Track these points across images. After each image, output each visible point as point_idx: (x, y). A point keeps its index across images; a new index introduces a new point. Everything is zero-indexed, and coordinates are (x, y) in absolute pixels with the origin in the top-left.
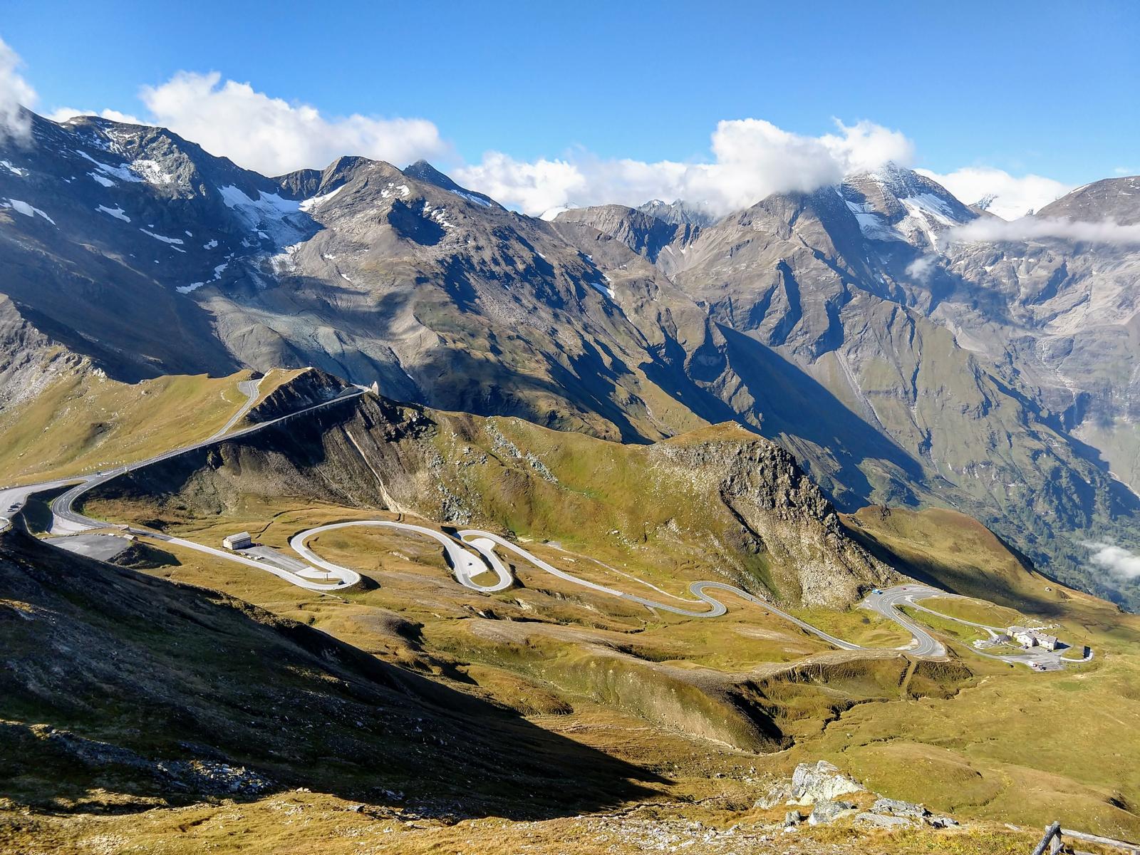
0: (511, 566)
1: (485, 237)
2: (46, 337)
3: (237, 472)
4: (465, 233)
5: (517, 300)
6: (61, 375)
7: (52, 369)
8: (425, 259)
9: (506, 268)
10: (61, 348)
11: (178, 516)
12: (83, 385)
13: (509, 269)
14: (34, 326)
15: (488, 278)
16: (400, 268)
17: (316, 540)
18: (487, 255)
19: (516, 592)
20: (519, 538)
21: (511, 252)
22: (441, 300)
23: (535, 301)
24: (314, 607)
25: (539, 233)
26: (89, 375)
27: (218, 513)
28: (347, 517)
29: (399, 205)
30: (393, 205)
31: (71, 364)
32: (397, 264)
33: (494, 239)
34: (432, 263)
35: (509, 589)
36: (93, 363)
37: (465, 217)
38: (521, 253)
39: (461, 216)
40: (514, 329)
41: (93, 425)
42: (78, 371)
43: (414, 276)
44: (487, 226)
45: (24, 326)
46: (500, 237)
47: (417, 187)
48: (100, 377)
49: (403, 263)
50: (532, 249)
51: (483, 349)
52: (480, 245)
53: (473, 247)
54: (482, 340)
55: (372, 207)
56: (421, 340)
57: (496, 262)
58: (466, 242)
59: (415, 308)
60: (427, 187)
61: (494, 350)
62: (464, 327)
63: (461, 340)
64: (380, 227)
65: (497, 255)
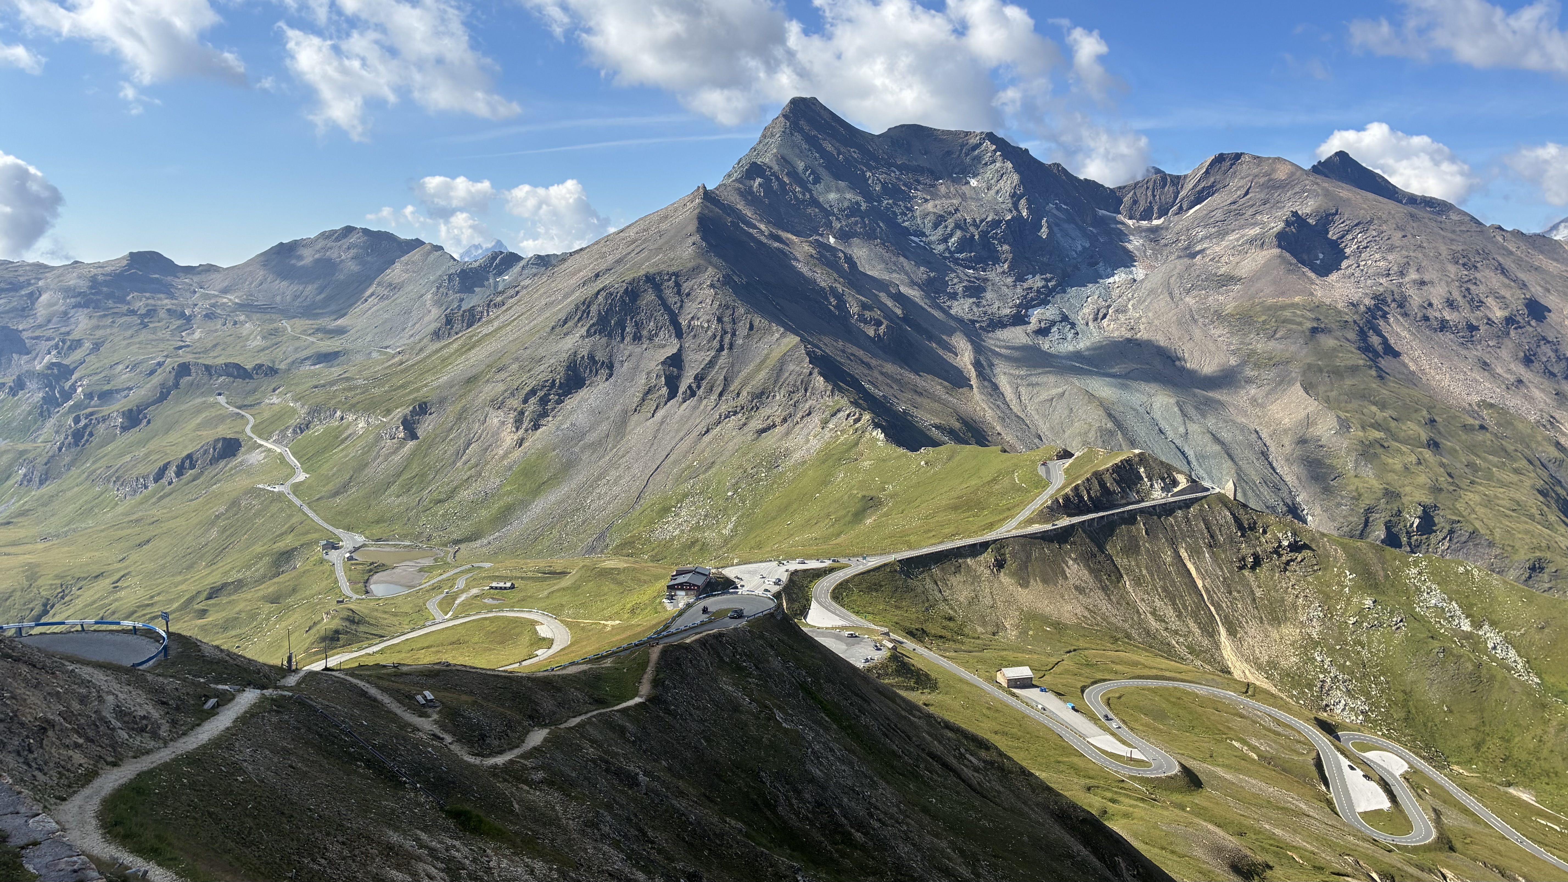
0: (1435, 810)
1: (1437, 266)
2: (830, 388)
3: (1025, 584)
4: (1403, 261)
5: (1485, 366)
6: (839, 433)
7: (831, 426)
8: (1328, 301)
9: (1466, 314)
10: (844, 401)
11: (944, 628)
12: (861, 447)
13: (1474, 316)
14: (821, 374)
15: (1436, 331)
16: (1287, 314)
17: (1120, 698)
18: (1437, 294)
19: (1442, 856)
20: (1455, 767)
21: (1481, 290)
22: (1350, 363)
23: (1521, 370)
24: (1109, 795)
25: (1541, 260)
26: (867, 435)
27: (994, 634)
28: (1168, 674)
29: (1295, 221)
30: (1288, 221)
31: (851, 420)
32: (1283, 308)
33: (1452, 269)
34: (1340, 306)
35: (1427, 848)
36: (873, 421)
37: (1404, 237)
38: (1503, 292)
39: (1400, 234)
40: (1475, 413)
41: (864, 497)
42: (856, 430)
43: (1309, 325)
44: (1444, 248)
45: (811, 374)
46: (1464, 265)
47: (1327, 194)
48: (878, 440)
49: (1293, 305)
50: (1524, 285)
51: (1413, 442)
52: (1427, 278)
53: (1414, 282)
54: (1413, 428)
55: (1255, 224)
56: (1308, 422)
57: (1451, 304)
58: (1402, 274)
59: (1304, 373)
60: (1345, 192)
61: (1434, 445)
62: (1383, 406)
63: (1377, 426)
64: (1265, 253)
65: (1456, 295)
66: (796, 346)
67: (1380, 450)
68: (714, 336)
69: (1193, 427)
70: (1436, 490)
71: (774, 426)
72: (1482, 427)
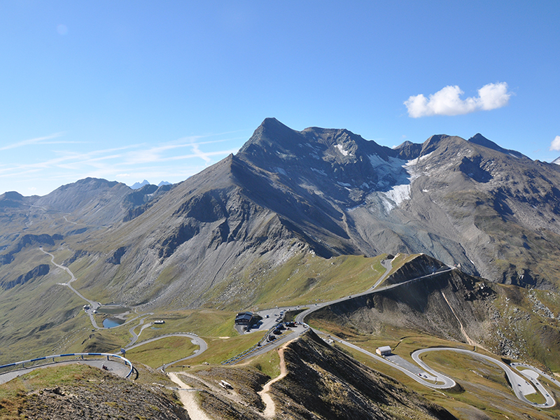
0: (552, 392)
1: (519, 176)
2: (290, 234)
3: (381, 311)
4: (507, 175)
5: (540, 214)
6: (295, 252)
7: (292, 250)
8: (481, 191)
9: (532, 194)
10: (296, 239)
11: (351, 332)
12: (305, 258)
13: (534, 195)
14: (286, 228)
15: (521, 201)
16: (466, 196)
17: (426, 356)
18: (520, 187)
20: (554, 374)
21: (536, 185)
22: (492, 215)
23: (553, 215)
25: (555, 173)
26: (307, 253)
27: (371, 333)
28: (443, 345)
29: (465, 160)
30: (463, 160)
31: (300, 247)
32: (465, 194)
33: (525, 177)
34: (486, 193)
36: (309, 247)
37: (506, 165)
38: (543, 185)
39: (504, 164)
40: (539, 232)
41: (308, 279)
42: (303, 251)
43: (475, 200)
44: (520, 169)
45: (282, 228)
46: (529, 176)
47: (476, 150)
48: (312, 255)
49: (468, 193)
50: (550, 183)
51: (518, 245)
52: (516, 181)
53: (512, 183)
54: (518, 239)
55: (450, 162)
56: (479, 238)
57: (526, 191)
58: (507, 180)
59: (475, 220)
60: (482, 149)
61: (526, 246)
62: (506, 231)
63: (504, 239)
64: (455, 173)
65: (527, 187)
66: (275, 217)
67: (506, 249)
68: (240, 215)
69: (435, 243)
70: (528, 263)
71: (268, 251)
72: (542, 238)
